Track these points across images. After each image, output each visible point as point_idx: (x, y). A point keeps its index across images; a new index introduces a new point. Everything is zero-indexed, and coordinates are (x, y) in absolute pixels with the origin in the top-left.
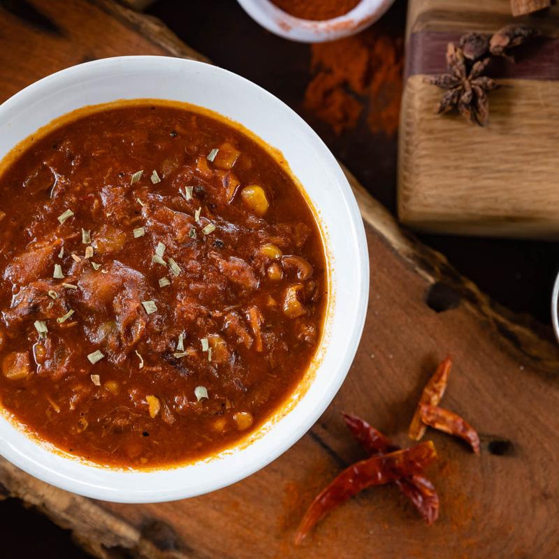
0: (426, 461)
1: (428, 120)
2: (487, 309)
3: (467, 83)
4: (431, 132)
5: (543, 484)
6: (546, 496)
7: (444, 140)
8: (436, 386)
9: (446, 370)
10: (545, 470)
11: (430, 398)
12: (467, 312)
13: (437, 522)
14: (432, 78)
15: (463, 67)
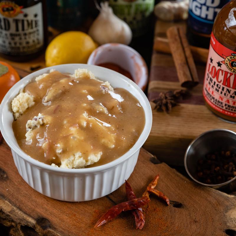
0: (146, 201)
6: (196, 222)
8: (153, 183)
11: (151, 187)
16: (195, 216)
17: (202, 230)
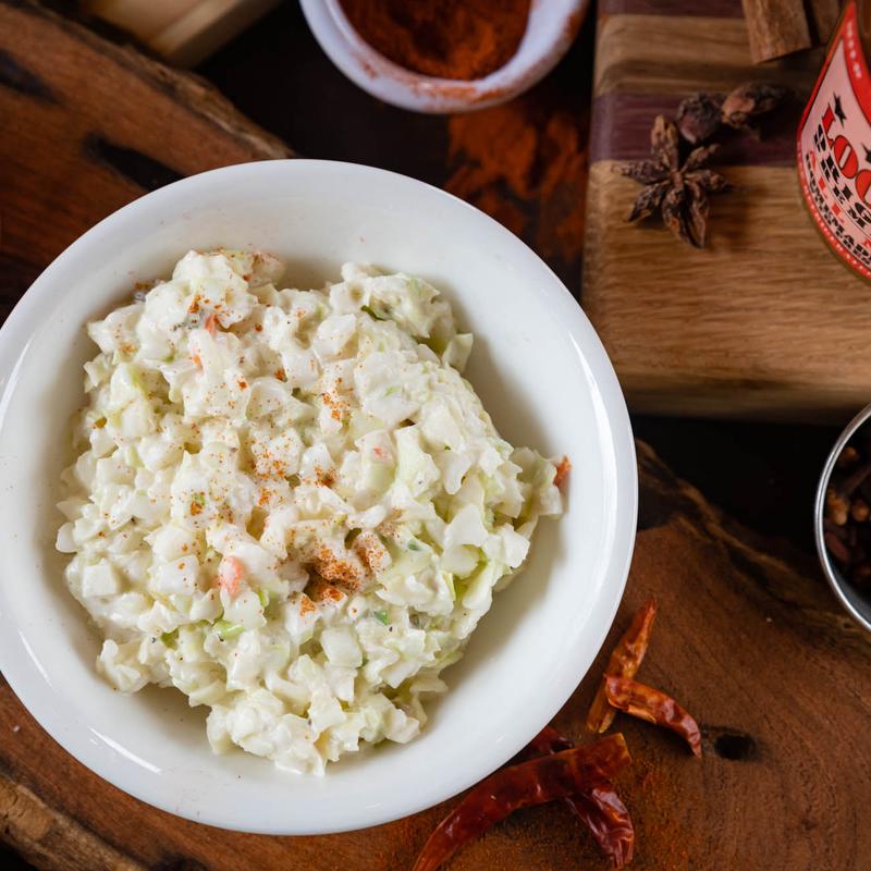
0: (613, 764)
1: (619, 230)
2: (715, 527)
3: (678, 176)
4: (623, 248)
5: (804, 807)
6: (809, 825)
7: (645, 261)
8: (631, 647)
9: (647, 621)
10: (806, 782)
11: (621, 667)
12: (682, 532)
13: (632, 865)
14: (626, 166)
15: (674, 152)
16: (806, 795)
17: (835, 863)
